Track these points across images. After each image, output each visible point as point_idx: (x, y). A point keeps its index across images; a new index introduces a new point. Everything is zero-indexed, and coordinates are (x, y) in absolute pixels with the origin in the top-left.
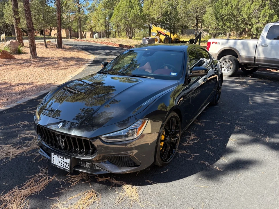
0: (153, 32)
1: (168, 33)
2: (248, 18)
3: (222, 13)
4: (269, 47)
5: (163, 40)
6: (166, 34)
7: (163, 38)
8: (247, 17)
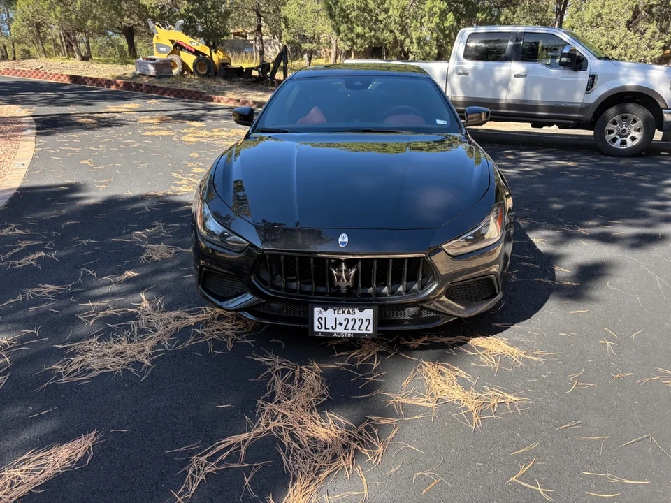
0: (161, 42)
1: (200, 45)
2: (401, 17)
3: (345, 3)
4: (470, 75)
5: (191, 66)
6: (196, 51)
7: (190, 59)
8: (399, 13)
